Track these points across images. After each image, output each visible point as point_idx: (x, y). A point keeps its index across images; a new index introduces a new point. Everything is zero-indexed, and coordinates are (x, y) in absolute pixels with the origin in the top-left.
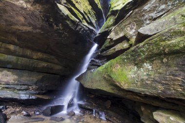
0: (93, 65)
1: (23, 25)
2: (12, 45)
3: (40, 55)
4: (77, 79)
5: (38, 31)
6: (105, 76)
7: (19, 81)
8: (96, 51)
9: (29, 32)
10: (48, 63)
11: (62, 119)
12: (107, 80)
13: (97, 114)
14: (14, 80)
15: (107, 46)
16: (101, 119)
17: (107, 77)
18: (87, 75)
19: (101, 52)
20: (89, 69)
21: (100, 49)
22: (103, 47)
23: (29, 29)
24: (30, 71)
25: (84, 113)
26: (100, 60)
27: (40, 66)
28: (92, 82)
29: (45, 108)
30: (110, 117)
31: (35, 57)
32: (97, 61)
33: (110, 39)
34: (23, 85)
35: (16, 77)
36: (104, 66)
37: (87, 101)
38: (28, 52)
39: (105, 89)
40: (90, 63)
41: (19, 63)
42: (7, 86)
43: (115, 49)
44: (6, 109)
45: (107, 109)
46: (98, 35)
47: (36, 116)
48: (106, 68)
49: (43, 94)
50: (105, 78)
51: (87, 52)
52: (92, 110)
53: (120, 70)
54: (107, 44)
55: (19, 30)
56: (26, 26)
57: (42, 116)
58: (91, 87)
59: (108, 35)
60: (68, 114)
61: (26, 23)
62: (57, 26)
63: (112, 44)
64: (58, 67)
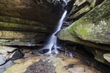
0: (64, 25)
1: (21, 5)
2: (18, 18)
3: (33, 22)
4: (55, 35)
5: (29, 7)
6: (72, 32)
7: (25, 37)
8: (66, 16)
9: (25, 9)
10: (39, 27)
11: (49, 56)
12: (73, 35)
13: (67, 53)
14: (23, 37)
15: (73, 11)
16: (70, 56)
17: (73, 33)
18: (61, 32)
19: (69, 16)
20: (62, 28)
21: (69, 15)
22: (71, 13)
23: (24, 7)
24: (30, 32)
25: (60, 53)
26: (69, 22)
27: (34, 29)
28: (64, 36)
29: (40, 50)
30: (75, 55)
31: (31, 24)
32: (67, 23)
33: (75, 5)
34: (28, 39)
35: (24, 35)
36: (71, 25)
37: (62, 47)
38: (27, 21)
39: (72, 40)
40: (62, 24)
41: (24, 28)
42: (21, 40)
43: (79, 13)
44: (23, 51)
45: (74, 51)
46: (67, 4)
47: (37, 54)
48: (72, 27)
49: (38, 43)
50: (71, 34)
51: (60, 18)
52: (65, 52)
53: (82, 27)
54: (73, 10)
55: (19, 8)
56: (22, 5)
57: (39, 54)
58: (63, 39)
59: (74, 3)
60: (52, 53)
61: (22, 3)
62: (39, 2)
63: (77, 9)
64: (44, 29)
